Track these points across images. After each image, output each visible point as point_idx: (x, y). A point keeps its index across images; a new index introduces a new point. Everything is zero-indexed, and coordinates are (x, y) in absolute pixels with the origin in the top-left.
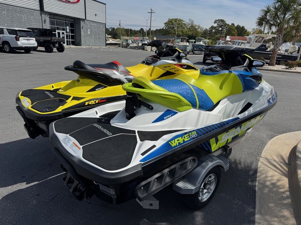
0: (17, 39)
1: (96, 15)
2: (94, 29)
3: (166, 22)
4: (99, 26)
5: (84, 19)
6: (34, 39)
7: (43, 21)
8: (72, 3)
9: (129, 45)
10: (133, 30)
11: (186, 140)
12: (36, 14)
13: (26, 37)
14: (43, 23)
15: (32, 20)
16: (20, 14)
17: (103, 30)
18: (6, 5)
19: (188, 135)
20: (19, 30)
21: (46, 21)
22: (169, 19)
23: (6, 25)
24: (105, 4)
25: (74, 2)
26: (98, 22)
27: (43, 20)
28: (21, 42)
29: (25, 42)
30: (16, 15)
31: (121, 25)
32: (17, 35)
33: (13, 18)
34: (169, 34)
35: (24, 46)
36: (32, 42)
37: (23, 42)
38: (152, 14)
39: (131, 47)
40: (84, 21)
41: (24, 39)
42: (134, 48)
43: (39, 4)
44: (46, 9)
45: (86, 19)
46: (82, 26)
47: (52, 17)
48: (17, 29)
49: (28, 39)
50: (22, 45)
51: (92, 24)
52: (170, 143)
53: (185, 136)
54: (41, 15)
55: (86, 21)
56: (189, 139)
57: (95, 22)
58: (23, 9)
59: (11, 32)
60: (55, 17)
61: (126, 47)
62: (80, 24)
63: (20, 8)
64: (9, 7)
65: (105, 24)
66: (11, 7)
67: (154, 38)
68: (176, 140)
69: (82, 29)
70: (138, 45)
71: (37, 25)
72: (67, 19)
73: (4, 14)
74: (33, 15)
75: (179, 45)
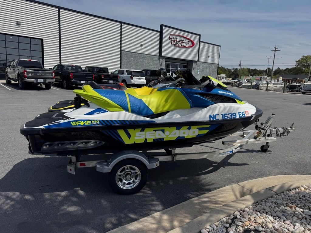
0: (132, 78)
1: (209, 56)
2: (205, 69)
3: (299, 60)
4: (211, 66)
5: (197, 61)
6: (144, 78)
7: (160, 65)
8: (187, 47)
9: (241, 84)
10: (258, 70)
11: (86, 124)
12: (155, 59)
13: (138, 76)
14: (160, 66)
15: (151, 64)
16: (143, 59)
17: (215, 70)
18: (134, 53)
19: (91, 121)
20: (134, 71)
21: (163, 64)
22: (303, 56)
23: (132, 68)
24: (220, 46)
25: (189, 47)
26: (211, 63)
27: (160, 63)
28: (134, 81)
29: (137, 80)
30: (140, 60)
31: (241, 65)
32: (132, 75)
33: (137, 62)
34: (302, 73)
35: (136, 83)
36: (143, 80)
37: (136, 80)
38: (276, 52)
39: (243, 86)
40: (196, 63)
41: (136, 78)
42: (248, 87)
43: (158, 50)
44: (164, 54)
45: (198, 60)
46: (194, 67)
47: (168, 60)
48: (133, 70)
49: (140, 78)
50: (134, 83)
51: (204, 65)
52: (71, 122)
53: (87, 122)
54: (159, 60)
55: (198, 62)
56: (90, 124)
57: (207, 64)
58: (146, 55)
59: (129, 73)
60: (171, 61)
61: (238, 87)
62: (192, 66)
63: (144, 55)
64: (136, 55)
65: (218, 64)
66: (137, 54)
67: (280, 77)
68: (78, 122)
69: (194, 69)
70: (252, 84)
71: (155, 67)
72: (181, 62)
73: (132, 60)
74: (153, 60)
75: (304, 84)
